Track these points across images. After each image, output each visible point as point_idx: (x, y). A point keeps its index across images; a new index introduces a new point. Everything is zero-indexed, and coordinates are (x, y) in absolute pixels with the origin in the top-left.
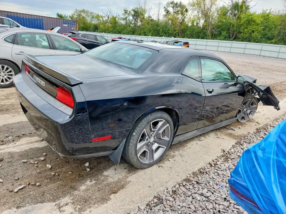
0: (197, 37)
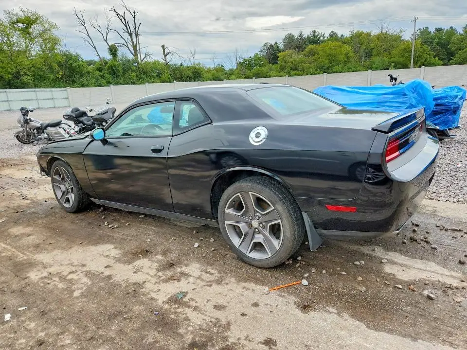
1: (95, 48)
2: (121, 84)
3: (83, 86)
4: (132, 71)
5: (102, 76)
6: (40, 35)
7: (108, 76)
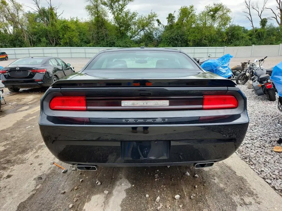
0: (11, 45)
1: (252, 22)
2: (262, 44)
3: (236, 46)
4: (274, 35)
5: (251, 40)
6: (221, 17)
7: (254, 39)
